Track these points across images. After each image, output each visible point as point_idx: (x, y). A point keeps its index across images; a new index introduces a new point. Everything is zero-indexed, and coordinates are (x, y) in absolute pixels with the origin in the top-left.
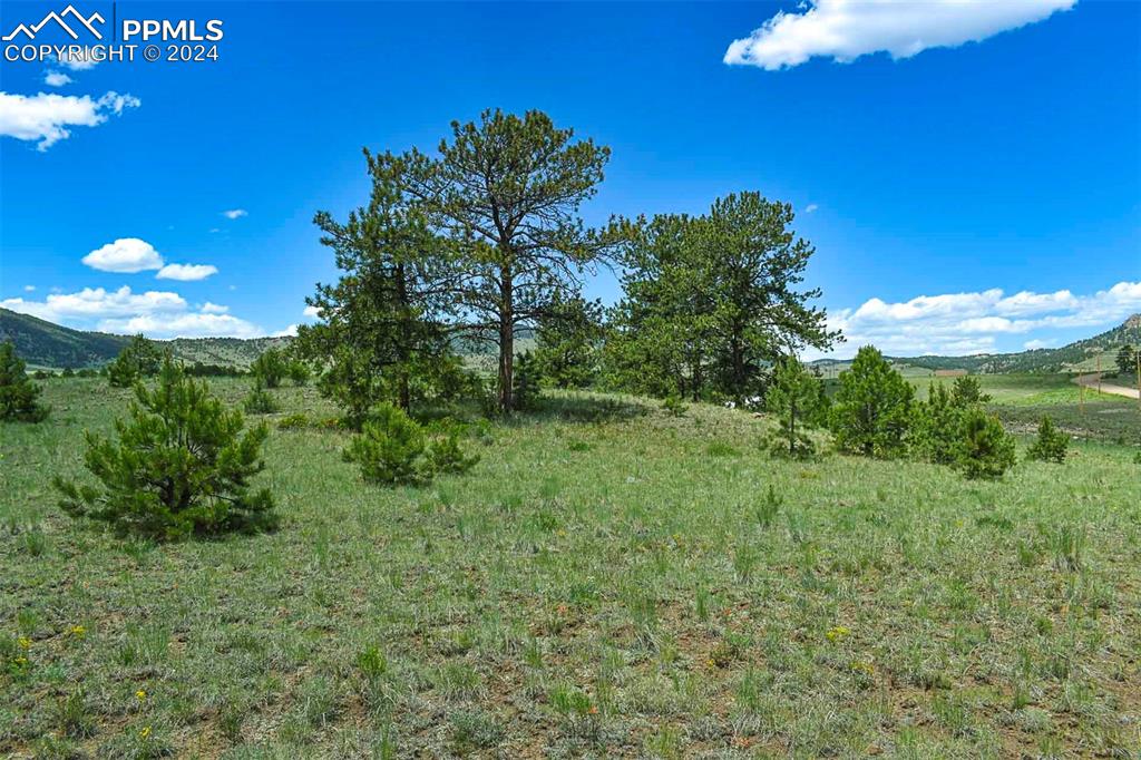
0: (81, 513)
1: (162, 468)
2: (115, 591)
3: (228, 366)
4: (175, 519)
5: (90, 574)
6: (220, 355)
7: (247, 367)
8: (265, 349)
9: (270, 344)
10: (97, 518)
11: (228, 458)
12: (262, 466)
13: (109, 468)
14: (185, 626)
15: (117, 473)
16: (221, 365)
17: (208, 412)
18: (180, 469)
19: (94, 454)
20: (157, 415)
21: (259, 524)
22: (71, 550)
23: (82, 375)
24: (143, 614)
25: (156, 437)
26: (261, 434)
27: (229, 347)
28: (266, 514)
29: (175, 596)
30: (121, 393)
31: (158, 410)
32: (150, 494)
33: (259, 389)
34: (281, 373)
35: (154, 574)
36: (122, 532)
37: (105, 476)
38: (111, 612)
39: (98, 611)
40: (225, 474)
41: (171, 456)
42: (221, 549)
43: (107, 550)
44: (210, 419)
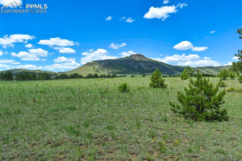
0: (176, 112)
1: (197, 101)
2: (185, 133)
3: (211, 74)
4: (200, 115)
5: (179, 128)
6: (209, 71)
7: (216, 74)
8: (221, 69)
9: (223, 68)
10: (180, 114)
11: (215, 100)
12: (224, 102)
13: (183, 100)
14: (204, 145)
15: (185, 102)
16: (209, 74)
17: (209, 87)
18: (202, 102)
19: (180, 97)
20: (195, 87)
21: (223, 118)
22: (174, 121)
23: (174, 76)
24: (193, 140)
25: (195, 93)
26: (224, 93)
27: (211, 69)
28: (225, 116)
29: (201, 136)
30: (184, 81)
31: (196, 86)
32: (194, 108)
33: (221, 80)
34: (227, 76)
35: (195, 129)
36: (186, 117)
37: (182, 103)
38: (184, 138)
39: (181, 138)
40: (213, 104)
41: (199, 98)
42: (213, 124)
43: (182, 122)
44: (209, 89)
